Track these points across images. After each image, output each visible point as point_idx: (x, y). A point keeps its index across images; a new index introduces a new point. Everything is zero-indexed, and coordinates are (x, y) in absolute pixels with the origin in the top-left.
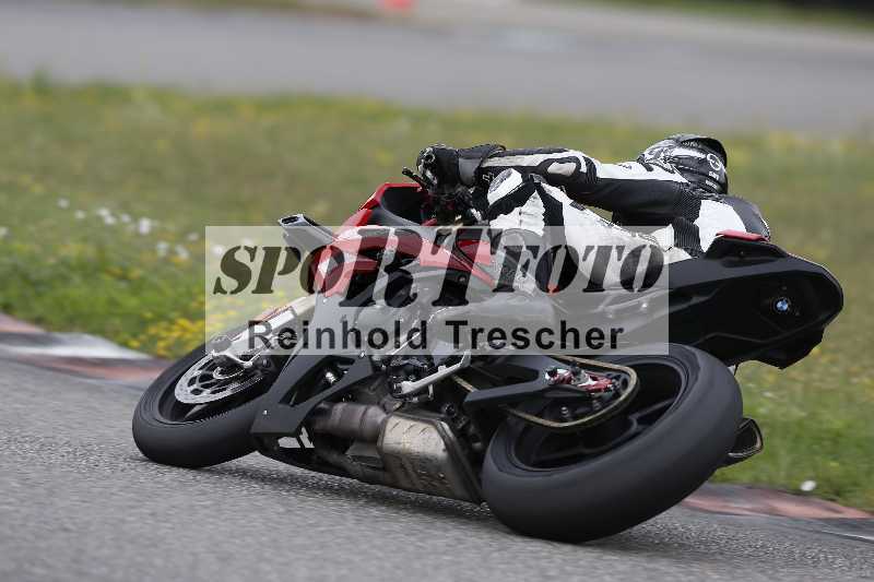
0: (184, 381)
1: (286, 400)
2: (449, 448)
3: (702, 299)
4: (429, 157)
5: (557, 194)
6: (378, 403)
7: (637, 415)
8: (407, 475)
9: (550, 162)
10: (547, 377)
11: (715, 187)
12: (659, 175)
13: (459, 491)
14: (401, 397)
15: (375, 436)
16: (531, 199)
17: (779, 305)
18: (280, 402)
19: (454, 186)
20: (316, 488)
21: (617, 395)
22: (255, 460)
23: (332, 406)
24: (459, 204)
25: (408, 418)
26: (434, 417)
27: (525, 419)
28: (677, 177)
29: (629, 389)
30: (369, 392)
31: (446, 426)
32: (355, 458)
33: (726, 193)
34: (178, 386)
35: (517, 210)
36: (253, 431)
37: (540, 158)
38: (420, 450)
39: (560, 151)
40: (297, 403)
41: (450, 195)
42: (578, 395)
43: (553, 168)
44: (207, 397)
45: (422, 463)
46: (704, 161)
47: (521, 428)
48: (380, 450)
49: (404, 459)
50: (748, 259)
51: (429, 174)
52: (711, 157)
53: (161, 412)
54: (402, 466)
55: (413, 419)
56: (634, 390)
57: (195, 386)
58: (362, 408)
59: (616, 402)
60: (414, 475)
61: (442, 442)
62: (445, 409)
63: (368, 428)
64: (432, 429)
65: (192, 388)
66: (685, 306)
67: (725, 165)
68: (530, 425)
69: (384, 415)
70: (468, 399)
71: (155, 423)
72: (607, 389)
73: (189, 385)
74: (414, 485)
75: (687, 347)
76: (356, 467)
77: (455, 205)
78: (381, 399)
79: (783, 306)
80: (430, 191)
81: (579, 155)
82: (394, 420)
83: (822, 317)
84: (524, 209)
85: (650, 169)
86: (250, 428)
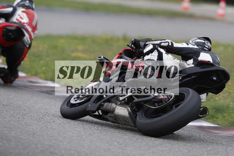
0: (73, 99)
1: (94, 102)
2: (129, 114)
3: (195, 77)
4: (132, 42)
5: (162, 50)
6: (115, 103)
7: (175, 105)
8: (121, 121)
9: (162, 43)
10: (152, 96)
11: (207, 49)
12: (190, 46)
13: (132, 125)
14: (119, 101)
15: (113, 111)
16: (155, 52)
17: (214, 78)
18: (93, 103)
19: (139, 49)
20: (102, 125)
21: (169, 100)
22: (88, 118)
23: (104, 104)
24: (141, 53)
25: (121, 106)
26: (127, 106)
27: (148, 107)
28: (196, 47)
29: (172, 98)
30: (113, 100)
31: (129, 108)
32: (110, 117)
33: (210, 51)
34: (71, 100)
35: (150, 54)
36: (87, 110)
37: (160, 42)
38: (123, 114)
39: (165, 40)
40: (96, 103)
41: (138, 51)
42: (159, 100)
43: (162, 44)
44: (78, 101)
45: (123, 117)
46: (204, 43)
47: (146, 108)
48: (114, 114)
49: (120, 117)
50: (206, 66)
51: (133, 46)
52: (206, 42)
53: (67, 106)
54: (119, 119)
55: (122, 107)
56: (173, 99)
57: (76, 99)
58: (111, 104)
59: (169, 102)
60: (122, 121)
61: (128, 112)
62: (130, 104)
63: (112, 109)
64: (126, 109)
65: (75, 100)
66: (190, 78)
67: (211, 44)
68: (149, 108)
69: (115, 106)
70: (134, 101)
71: (65, 109)
72: (166, 99)
73: (74, 99)
74: (122, 123)
75: (187, 88)
76: (110, 119)
77: (140, 54)
78: (116, 102)
79: (215, 78)
80: (133, 50)
81: (169, 41)
82: (117, 107)
83: (224, 81)
84: (152, 54)
85: (188, 45)
86: (86, 109)
